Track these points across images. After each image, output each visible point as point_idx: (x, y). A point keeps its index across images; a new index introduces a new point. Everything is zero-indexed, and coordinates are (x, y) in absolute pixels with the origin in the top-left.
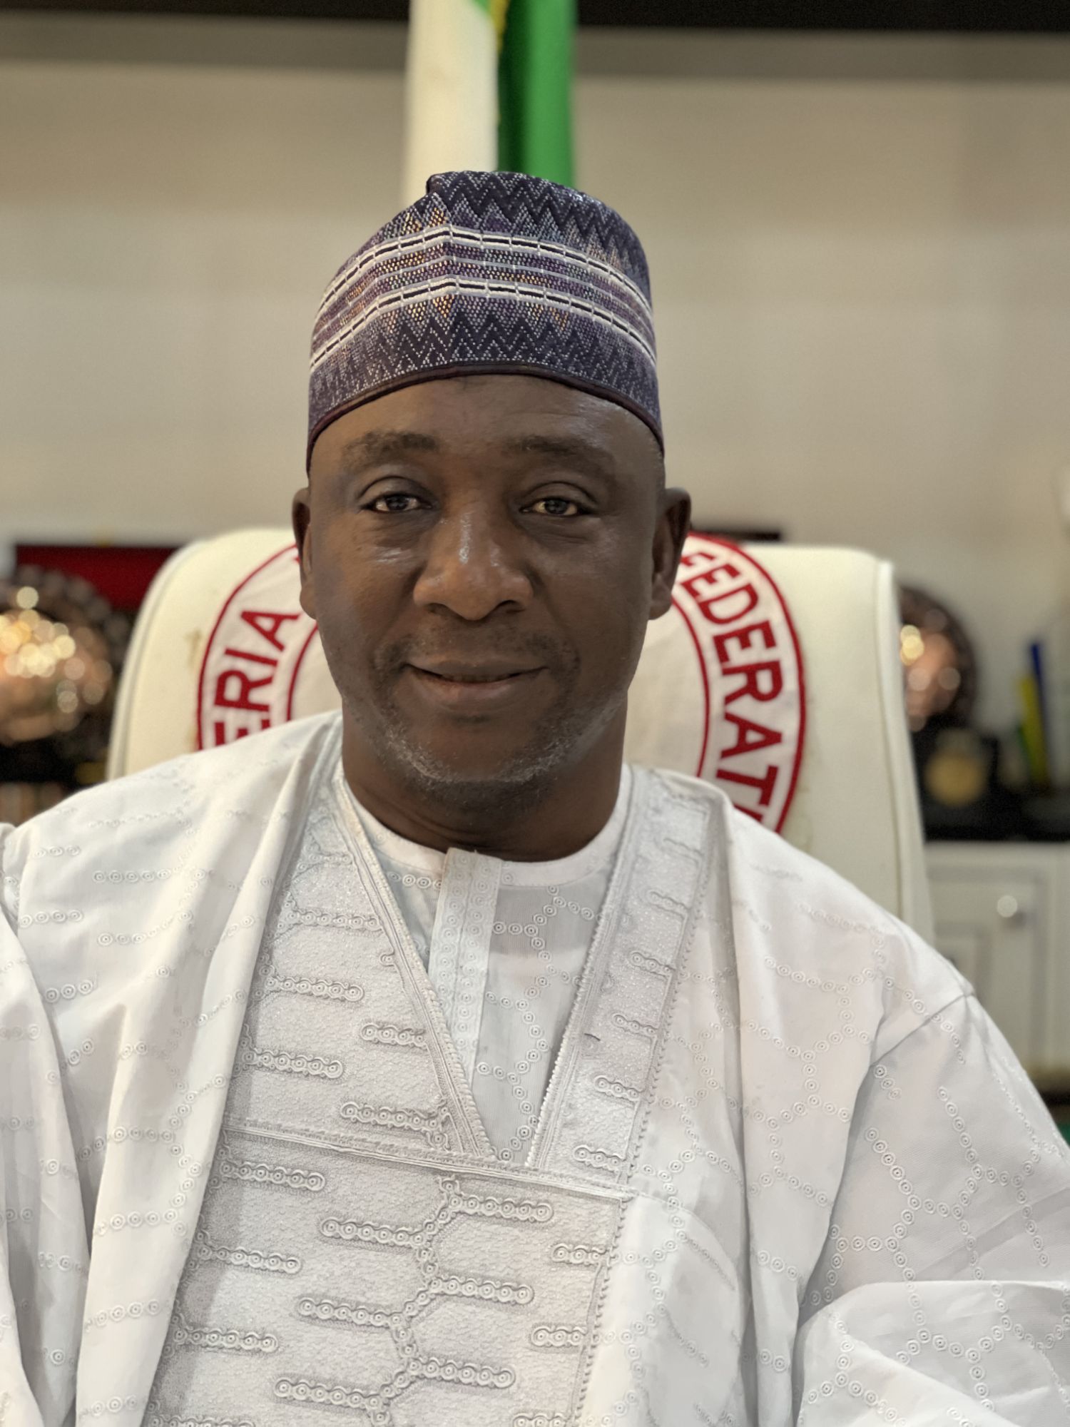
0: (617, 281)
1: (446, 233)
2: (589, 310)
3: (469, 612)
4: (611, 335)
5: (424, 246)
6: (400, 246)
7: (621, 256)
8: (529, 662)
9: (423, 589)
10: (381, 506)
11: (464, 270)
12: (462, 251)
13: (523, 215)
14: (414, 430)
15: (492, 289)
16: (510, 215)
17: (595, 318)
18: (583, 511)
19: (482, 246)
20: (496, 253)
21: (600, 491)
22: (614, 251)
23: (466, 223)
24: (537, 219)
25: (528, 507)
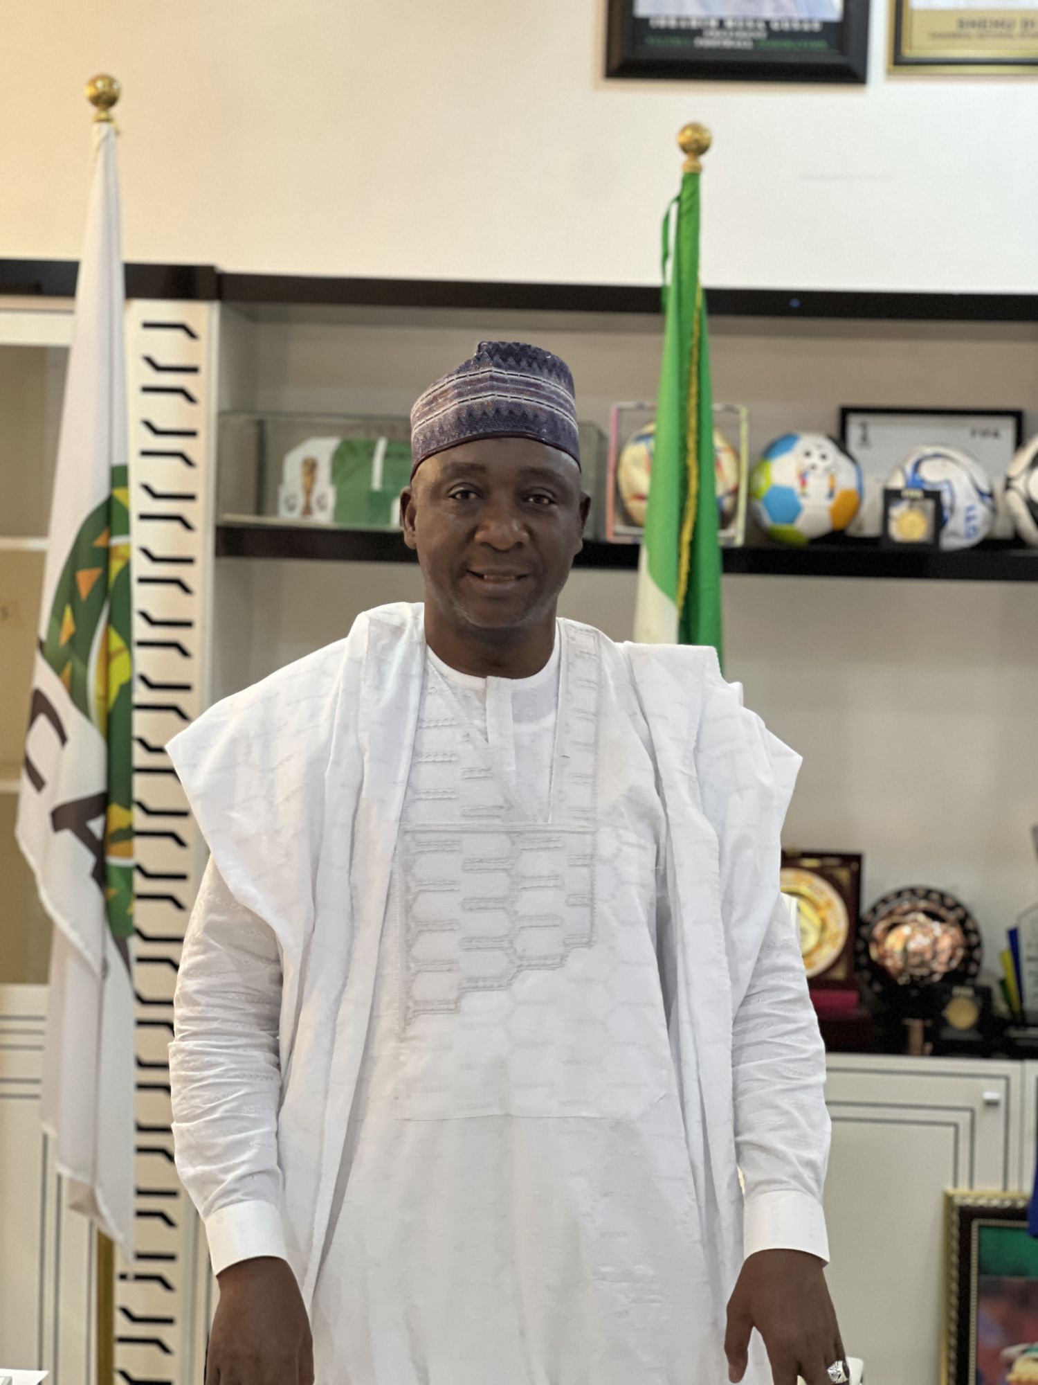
0: (564, 394)
1: (491, 371)
2: (553, 408)
3: (501, 547)
4: (563, 420)
5: (480, 376)
6: (468, 376)
7: (565, 381)
8: (525, 571)
9: (479, 536)
10: (458, 496)
11: (498, 389)
12: (497, 379)
13: (524, 363)
14: (475, 462)
15: (511, 397)
16: (518, 362)
17: (556, 412)
18: (551, 502)
19: (507, 377)
20: (512, 380)
21: (557, 492)
22: (563, 381)
23: (498, 366)
24: (530, 365)
25: (526, 500)
